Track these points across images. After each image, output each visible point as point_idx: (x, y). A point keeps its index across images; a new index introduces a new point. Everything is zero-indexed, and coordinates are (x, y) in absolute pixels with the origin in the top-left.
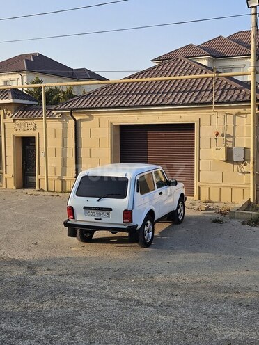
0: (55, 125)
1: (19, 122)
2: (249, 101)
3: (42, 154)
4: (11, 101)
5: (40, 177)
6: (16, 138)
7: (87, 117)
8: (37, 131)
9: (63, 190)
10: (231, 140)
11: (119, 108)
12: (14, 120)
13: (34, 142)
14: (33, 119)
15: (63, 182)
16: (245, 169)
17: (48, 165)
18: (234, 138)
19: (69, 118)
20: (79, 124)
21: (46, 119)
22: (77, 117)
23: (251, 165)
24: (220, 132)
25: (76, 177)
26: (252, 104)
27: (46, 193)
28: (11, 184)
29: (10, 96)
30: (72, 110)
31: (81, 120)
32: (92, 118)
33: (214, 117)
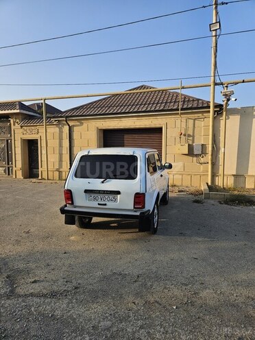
0: (53, 130)
1: (25, 128)
2: (209, 107)
3: (44, 152)
4: (18, 111)
5: (42, 169)
6: (24, 141)
7: (78, 123)
8: (40, 134)
9: (60, 178)
10: (191, 138)
11: (105, 115)
12: (22, 127)
13: (37, 144)
14: (36, 126)
15: (60, 172)
16: (202, 160)
17: (48, 160)
18: (193, 136)
19: (64, 124)
20: (72, 128)
21: (46, 125)
22: (71, 123)
23: (210, 157)
24: (183, 133)
25: (70, 169)
26: (211, 109)
27: (46, 181)
28: (20, 175)
29: (18, 107)
30: (67, 117)
31: (74, 126)
32: (82, 124)
33: (178, 122)
